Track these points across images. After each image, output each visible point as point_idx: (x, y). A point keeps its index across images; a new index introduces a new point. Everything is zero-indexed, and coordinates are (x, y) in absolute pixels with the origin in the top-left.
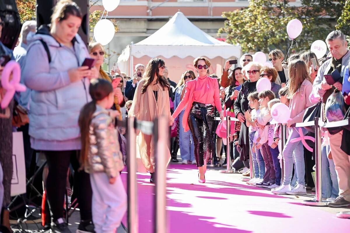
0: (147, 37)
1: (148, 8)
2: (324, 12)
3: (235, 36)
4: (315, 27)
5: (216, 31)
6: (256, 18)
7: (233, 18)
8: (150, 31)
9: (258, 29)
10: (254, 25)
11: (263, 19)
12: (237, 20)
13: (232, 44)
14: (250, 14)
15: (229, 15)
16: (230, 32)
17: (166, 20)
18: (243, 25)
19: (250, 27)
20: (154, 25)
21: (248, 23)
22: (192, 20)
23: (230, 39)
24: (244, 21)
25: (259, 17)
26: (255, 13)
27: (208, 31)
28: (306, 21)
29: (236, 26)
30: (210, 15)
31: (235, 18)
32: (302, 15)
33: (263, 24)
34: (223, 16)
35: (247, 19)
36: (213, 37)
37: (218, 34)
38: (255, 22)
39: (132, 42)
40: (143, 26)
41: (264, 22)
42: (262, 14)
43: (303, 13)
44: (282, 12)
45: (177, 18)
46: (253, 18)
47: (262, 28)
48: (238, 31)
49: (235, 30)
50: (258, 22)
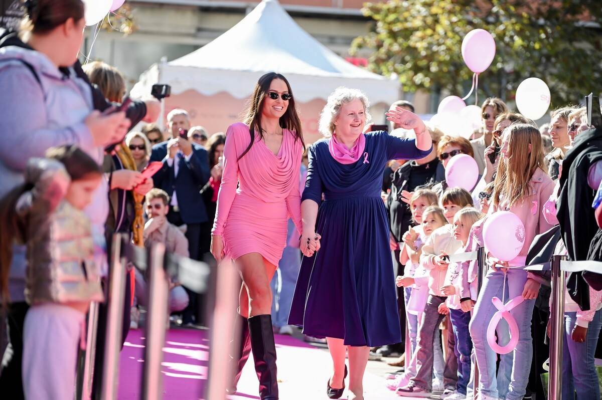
0: (196, 47)
2: (586, 13)
3: (390, 55)
4: (562, 46)
5: (348, 41)
6: (437, 21)
7: (386, 16)
8: (205, 34)
9: (439, 45)
10: (432, 35)
11: (452, 23)
12: (396, 21)
13: (381, 74)
14: (424, 11)
15: (377, 11)
16: (380, 46)
17: (241, 12)
18: (408, 33)
19: (422, 38)
20: (215, 21)
21: (417, 29)
22: (294, 15)
23: (379, 62)
24: (408, 25)
25: (444, 21)
26: (434, 10)
27: (331, 41)
28: (546, 33)
29: (393, 35)
30: (336, 6)
31: (392, 17)
32: (538, 19)
33: (450, 34)
34: (365, 12)
35: (418, 23)
36: (338, 54)
37: (352, 49)
38: (434, 30)
39: (164, 59)
40: (188, 21)
41: (453, 31)
42: (451, 12)
43: (539, 14)
44: (495, 9)
45: (264, 12)
46: (430, 20)
47: (449, 42)
48: (396, 48)
49: (391, 45)
50: (440, 29)
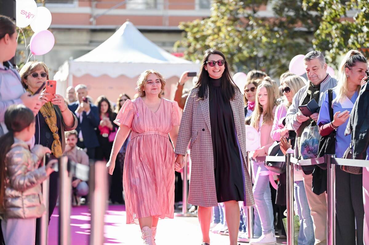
0: (89, 51)
1: (91, 16)
3: (195, 50)
4: (289, 41)
5: (172, 44)
6: (220, 30)
7: (192, 29)
8: (94, 43)
9: (222, 43)
10: (217, 38)
11: (229, 32)
12: (198, 31)
13: (191, 60)
14: (212, 25)
15: (187, 26)
16: (189, 45)
17: (113, 31)
18: (204, 38)
19: (213, 40)
20: (99, 37)
21: (209, 35)
22: (142, 31)
23: (190, 54)
24: (205, 33)
25: (224, 29)
26: (219, 24)
27: (163, 45)
28: (279, 34)
29: (196, 40)
30: (165, 25)
31: (195, 30)
32: (274, 27)
33: (227, 37)
34: (180, 27)
35: (210, 32)
36: (168, 51)
37: (175, 49)
38: (219, 35)
39: (71, 58)
40: (85, 37)
41: (229, 35)
42: (227, 25)
43: (275, 24)
44: (251, 23)
45: (125, 30)
46: (216, 30)
47: (227, 42)
48: (198, 46)
49: (195, 45)
50: (222, 35)
